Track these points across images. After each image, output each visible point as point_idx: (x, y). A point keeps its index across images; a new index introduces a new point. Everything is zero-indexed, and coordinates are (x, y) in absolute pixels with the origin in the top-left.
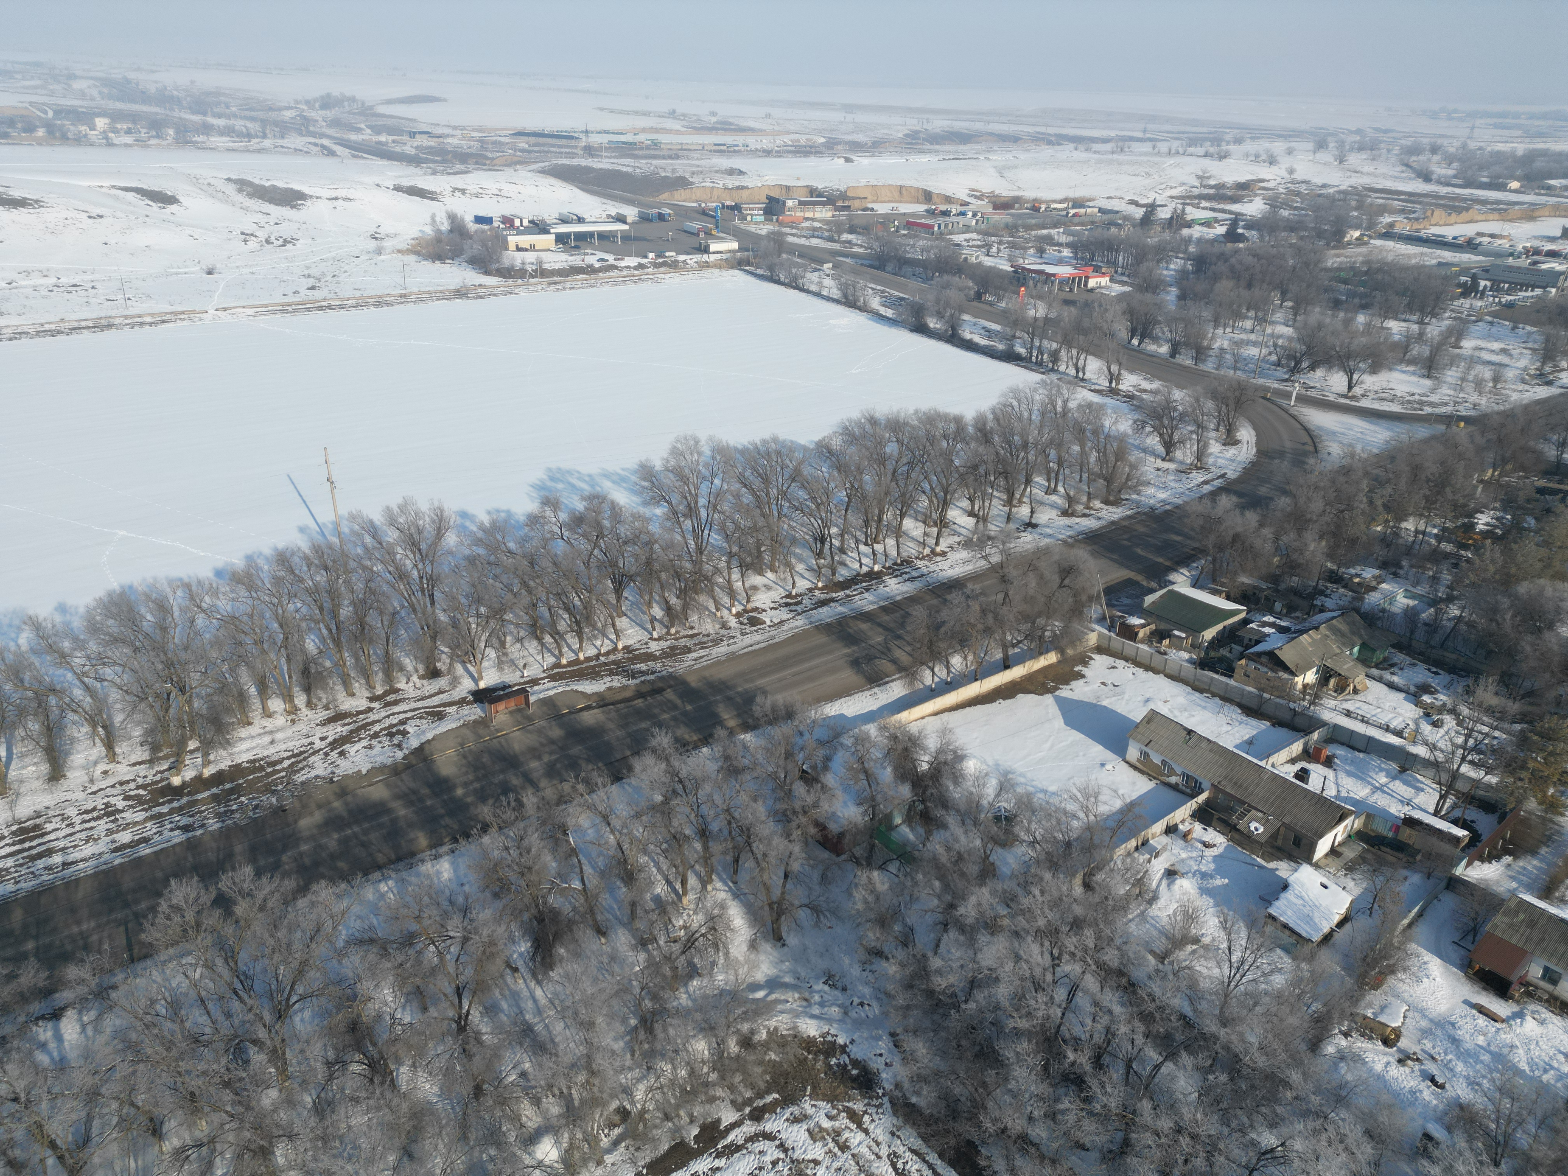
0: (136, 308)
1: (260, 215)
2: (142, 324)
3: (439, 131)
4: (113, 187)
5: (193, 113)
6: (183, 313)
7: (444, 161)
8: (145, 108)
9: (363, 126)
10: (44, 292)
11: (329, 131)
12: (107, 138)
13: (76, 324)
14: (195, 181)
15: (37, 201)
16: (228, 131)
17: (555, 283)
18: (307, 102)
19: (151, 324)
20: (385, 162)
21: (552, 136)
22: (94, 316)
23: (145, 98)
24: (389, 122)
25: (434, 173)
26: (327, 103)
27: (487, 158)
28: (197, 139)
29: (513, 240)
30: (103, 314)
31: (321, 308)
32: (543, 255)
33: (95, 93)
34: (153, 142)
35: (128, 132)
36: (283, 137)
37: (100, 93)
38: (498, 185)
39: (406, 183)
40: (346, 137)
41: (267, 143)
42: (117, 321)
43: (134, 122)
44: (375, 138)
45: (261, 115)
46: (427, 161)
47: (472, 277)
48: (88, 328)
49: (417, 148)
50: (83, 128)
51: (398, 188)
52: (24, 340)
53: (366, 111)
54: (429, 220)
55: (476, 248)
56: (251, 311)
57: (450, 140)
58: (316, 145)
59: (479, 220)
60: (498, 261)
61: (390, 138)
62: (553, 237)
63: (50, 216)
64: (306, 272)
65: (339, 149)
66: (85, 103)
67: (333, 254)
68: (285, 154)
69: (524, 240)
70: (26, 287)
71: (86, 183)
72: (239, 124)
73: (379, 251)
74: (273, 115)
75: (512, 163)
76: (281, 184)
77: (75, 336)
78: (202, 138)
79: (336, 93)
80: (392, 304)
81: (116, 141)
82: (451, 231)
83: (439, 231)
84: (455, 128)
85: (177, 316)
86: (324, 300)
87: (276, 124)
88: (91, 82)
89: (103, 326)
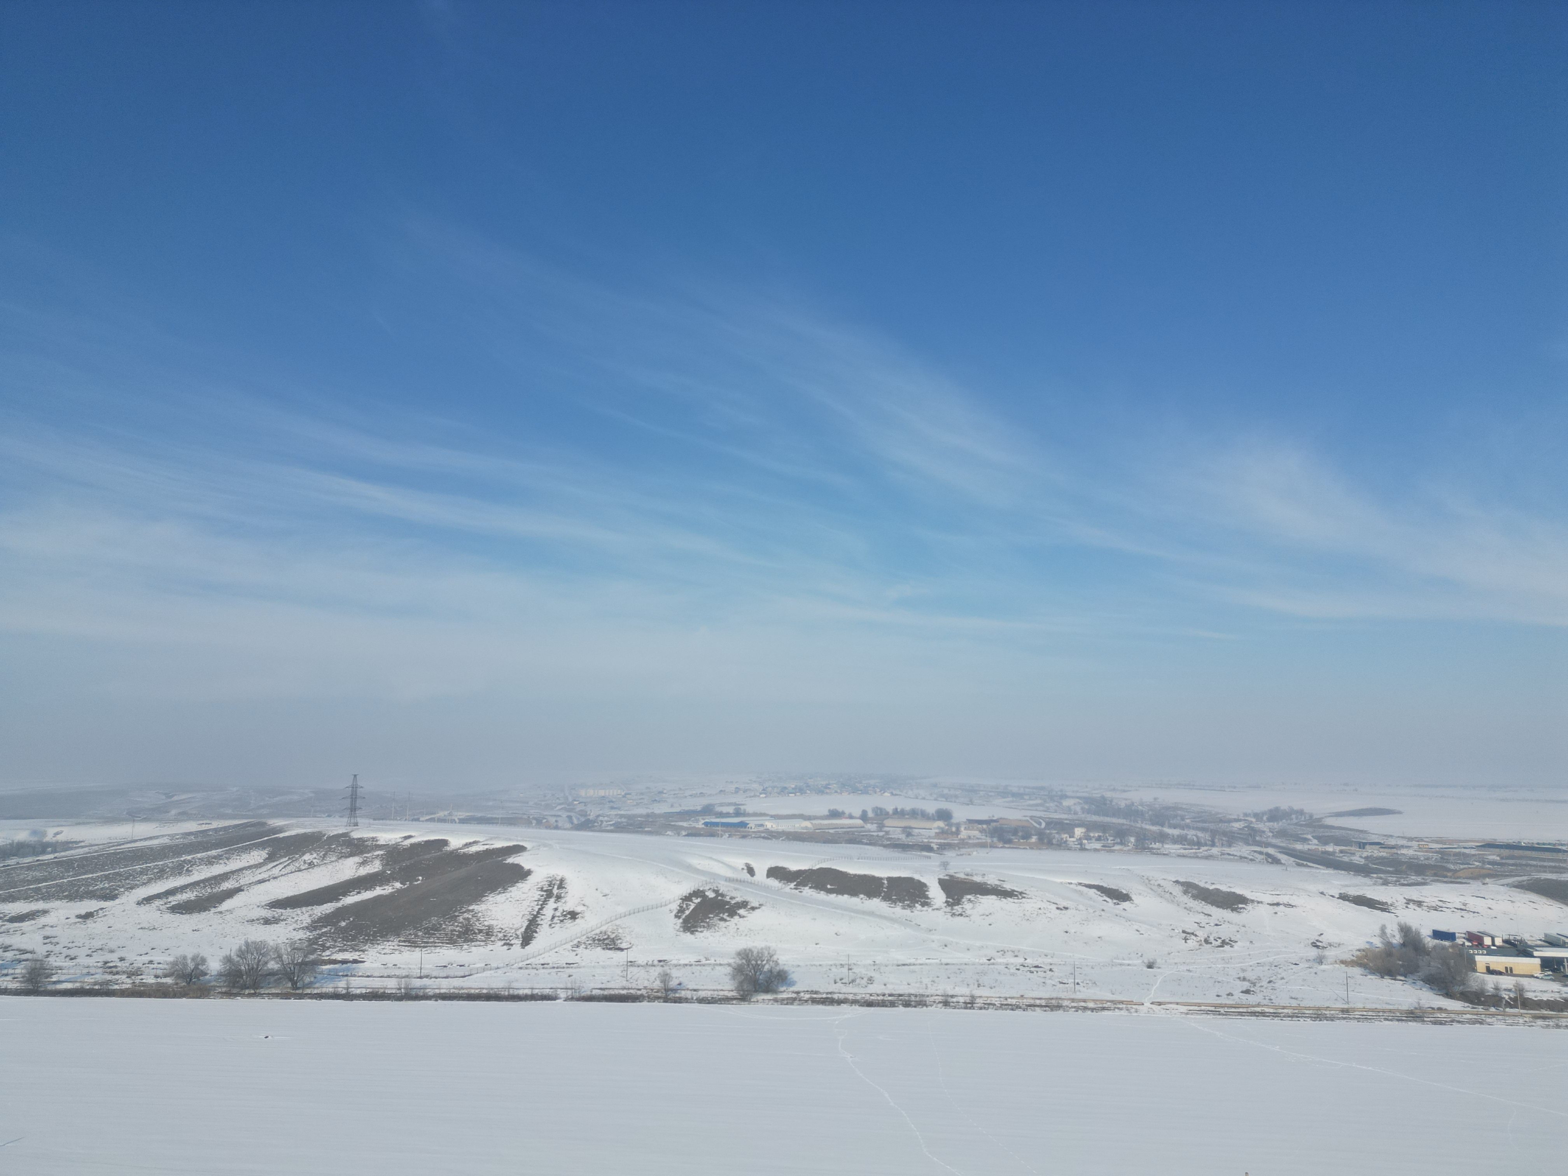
0: (1084, 993)
1: (1202, 916)
2: (1085, 1009)
3: (1392, 842)
4: (1080, 884)
5: (1153, 824)
6: (1122, 1002)
7: (1397, 872)
8: (1114, 820)
9: (1309, 837)
10: (1013, 970)
11: (1274, 841)
12: (1081, 844)
13: (1032, 1002)
14: (1147, 881)
15: (1021, 893)
16: (1181, 840)
17: (1544, 1018)
18: (1257, 816)
19: (1092, 1010)
20: (1331, 871)
21: (1531, 848)
22: (1047, 996)
23: (1117, 812)
24: (1337, 833)
25: (1386, 883)
26: (1274, 815)
27: (1449, 870)
28: (1153, 846)
29: (1482, 960)
30: (1054, 995)
31: (1254, 1014)
32: (1525, 982)
33: (1078, 808)
34: (1117, 847)
35: (1099, 839)
36: (1230, 846)
37: (1082, 809)
38: (1462, 899)
39: (1353, 892)
40: (1291, 846)
41: (1215, 851)
42: (1065, 1003)
43: (1104, 831)
44: (1321, 848)
45: (1212, 826)
46: (1377, 871)
47: (1430, 999)
48: (1040, 1006)
49: (1366, 858)
50: (1065, 836)
51: (1344, 897)
52: (991, 1011)
53: (1314, 823)
54: (1378, 932)
55: (1435, 966)
56: (1184, 1009)
57: (1404, 851)
58: (1261, 853)
59: (1437, 935)
60: (1463, 983)
61: (1338, 848)
62: (1538, 961)
63: (1029, 905)
64: (1242, 975)
65: (1283, 858)
66: (1070, 817)
67: (1271, 959)
68: (1231, 860)
69: (1499, 962)
70: (1000, 964)
71: (1059, 880)
72: (1191, 834)
73: (1320, 960)
74: (1223, 826)
75: (1480, 876)
76: (1224, 888)
77: (1029, 1013)
78: (1158, 845)
79: (1284, 806)
80: (1332, 1019)
81: (1087, 847)
82: (1404, 945)
83: (1389, 944)
84: (1410, 839)
85: (1116, 1004)
86: (1258, 1005)
87: (1225, 834)
88: (1078, 800)
89: (1053, 1006)
